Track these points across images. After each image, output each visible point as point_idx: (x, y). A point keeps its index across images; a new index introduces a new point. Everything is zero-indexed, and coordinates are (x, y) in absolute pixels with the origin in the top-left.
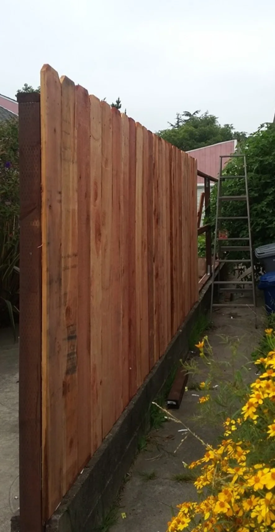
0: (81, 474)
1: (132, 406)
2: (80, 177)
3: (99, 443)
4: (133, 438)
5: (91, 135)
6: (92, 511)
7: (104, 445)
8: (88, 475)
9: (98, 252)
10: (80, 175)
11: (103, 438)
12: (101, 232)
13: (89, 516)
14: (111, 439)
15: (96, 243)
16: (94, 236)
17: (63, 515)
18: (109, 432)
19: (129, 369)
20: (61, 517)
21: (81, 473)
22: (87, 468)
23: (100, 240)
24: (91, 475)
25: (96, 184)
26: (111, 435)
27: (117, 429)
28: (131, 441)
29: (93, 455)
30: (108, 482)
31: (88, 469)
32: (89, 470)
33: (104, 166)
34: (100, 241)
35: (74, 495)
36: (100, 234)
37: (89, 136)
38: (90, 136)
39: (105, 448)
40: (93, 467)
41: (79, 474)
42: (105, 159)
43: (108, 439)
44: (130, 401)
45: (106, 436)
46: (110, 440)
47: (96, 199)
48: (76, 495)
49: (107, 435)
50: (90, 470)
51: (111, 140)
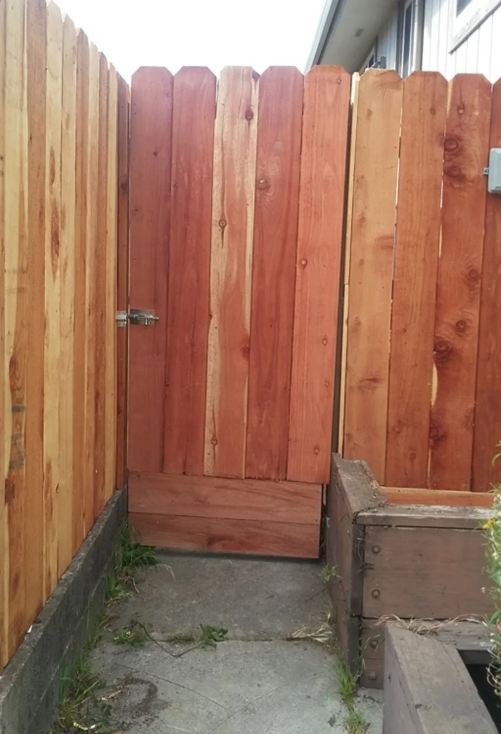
0: (29, 633)
1: (100, 531)
2: (31, 138)
3: (53, 586)
4: (99, 581)
5: (47, 67)
6: (46, 690)
7: (60, 588)
8: (41, 633)
9: (54, 273)
10: (31, 135)
11: (59, 578)
12: (60, 239)
13: (41, 699)
14: (72, 579)
15: (52, 256)
16: (50, 245)
17: (8, 695)
18: (67, 569)
19: (95, 471)
20: (5, 699)
21: (30, 631)
22: (38, 623)
23: (57, 252)
24: (45, 634)
25: (52, 155)
26: (70, 573)
27: (79, 565)
28: (96, 586)
29: (46, 604)
30: (67, 647)
31: (40, 624)
32: (42, 626)
33: (64, 127)
34: (58, 255)
35: (23, 664)
36: (58, 243)
37: (44, 69)
38: (46, 69)
39: (64, 592)
40: (47, 621)
41: (26, 633)
42: (66, 116)
43: (66, 580)
44: (95, 522)
45: (62, 576)
46: (70, 581)
47: (52, 181)
48: (25, 664)
49: (64, 573)
50: (44, 627)
51: (75, 83)
